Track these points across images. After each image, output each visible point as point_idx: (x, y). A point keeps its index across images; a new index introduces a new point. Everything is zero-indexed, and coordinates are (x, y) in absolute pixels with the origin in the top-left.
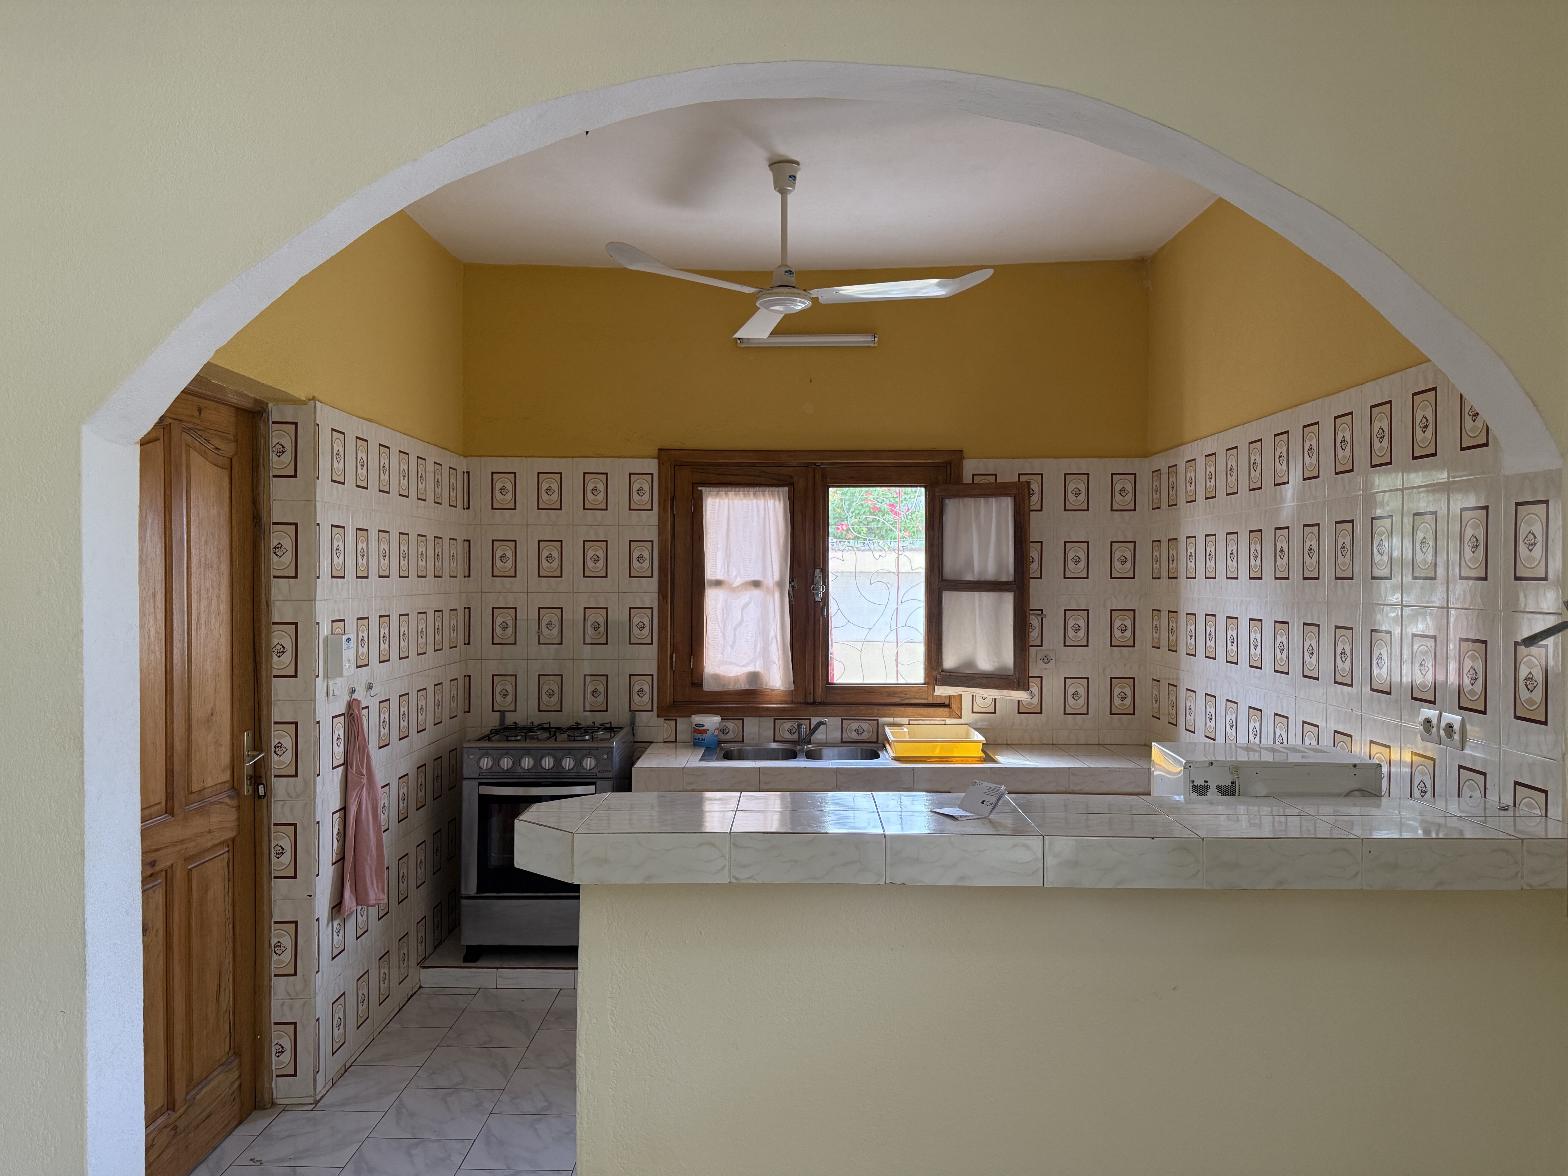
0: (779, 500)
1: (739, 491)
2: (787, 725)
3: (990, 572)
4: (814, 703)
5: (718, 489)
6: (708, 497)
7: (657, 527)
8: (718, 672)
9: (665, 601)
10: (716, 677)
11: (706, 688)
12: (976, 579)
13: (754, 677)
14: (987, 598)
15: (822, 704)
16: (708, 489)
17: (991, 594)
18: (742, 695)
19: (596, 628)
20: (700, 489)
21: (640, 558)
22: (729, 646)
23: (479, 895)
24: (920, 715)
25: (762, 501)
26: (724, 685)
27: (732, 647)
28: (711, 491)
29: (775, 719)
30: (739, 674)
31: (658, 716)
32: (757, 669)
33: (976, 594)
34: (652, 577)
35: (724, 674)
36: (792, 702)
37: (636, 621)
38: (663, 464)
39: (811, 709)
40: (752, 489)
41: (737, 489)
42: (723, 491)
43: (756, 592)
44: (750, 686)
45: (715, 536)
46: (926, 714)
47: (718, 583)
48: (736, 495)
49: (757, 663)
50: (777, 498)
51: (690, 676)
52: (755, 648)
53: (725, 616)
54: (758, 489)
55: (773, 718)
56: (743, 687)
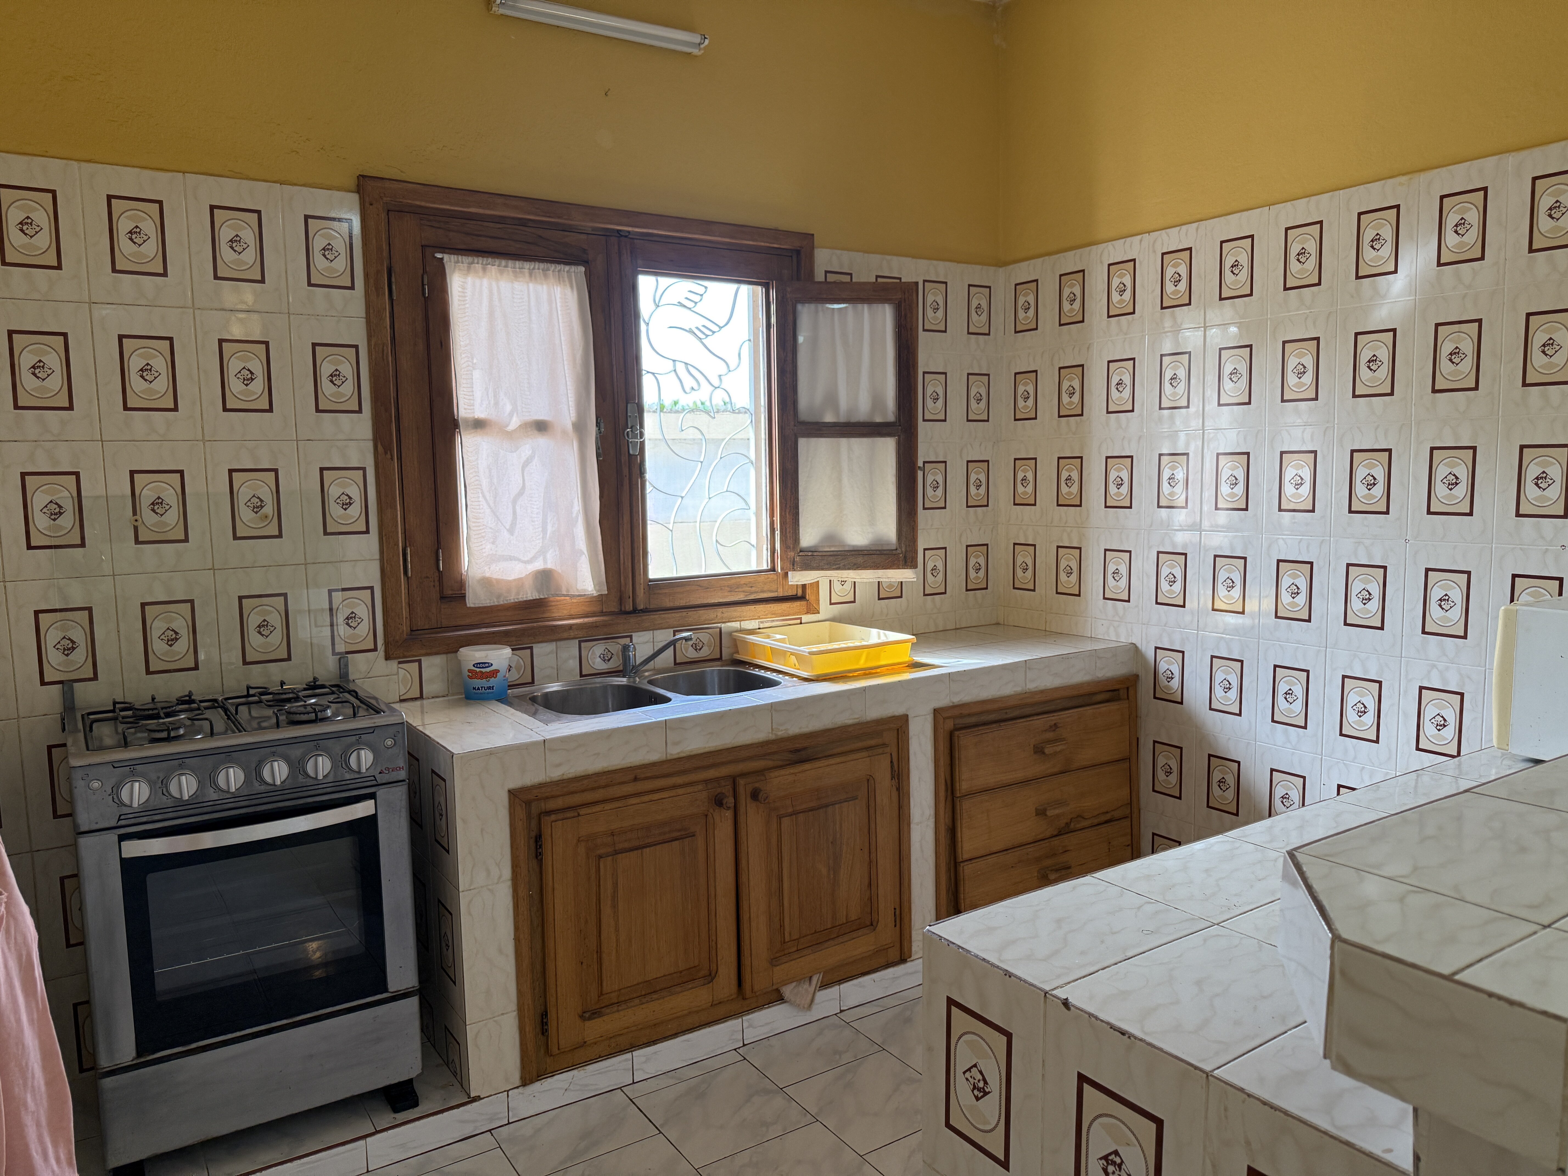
0: (572, 287)
1: (506, 266)
2: (598, 649)
3: (863, 410)
4: (635, 611)
5: (470, 259)
6: (454, 271)
7: (364, 320)
8: (488, 575)
9: (389, 456)
10: (486, 582)
11: (471, 602)
12: (842, 419)
13: (545, 577)
14: (858, 445)
15: (645, 611)
16: (453, 258)
17: (865, 440)
18: (526, 608)
19: (258, 508)
20: (439, 256)
21: (334, 376)
22: (505, 531)
23: (143, 1060)
24: (774, 614)
25: (545, 287)
26: (499, 597)
27: (511, 531)
28: (458, 262)
29: (580, 642)
30: (523, 575)
31: (387, 658)
32: (549, 566)
33: (844, 441)
34: (360, 411)
35: (499, 577)
36: (602, 613)
37: (334, 491)
38: (371, 205)
39: (633, 620)
40: (527, 265)
41: (503, 262)
42: (479, 263)
43: (542, 441)
44: (539, 592)
45: (468, 342)
46: (780, 612)
47: (479, 424)
48: (501, 273)
49: (549, 555)
50: (567, 283)
51: (437, 584)
52: (544, 530)
53: (495, 481)
54: (537, 264)
55: (577, 641)
56: (530, 597)
